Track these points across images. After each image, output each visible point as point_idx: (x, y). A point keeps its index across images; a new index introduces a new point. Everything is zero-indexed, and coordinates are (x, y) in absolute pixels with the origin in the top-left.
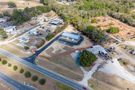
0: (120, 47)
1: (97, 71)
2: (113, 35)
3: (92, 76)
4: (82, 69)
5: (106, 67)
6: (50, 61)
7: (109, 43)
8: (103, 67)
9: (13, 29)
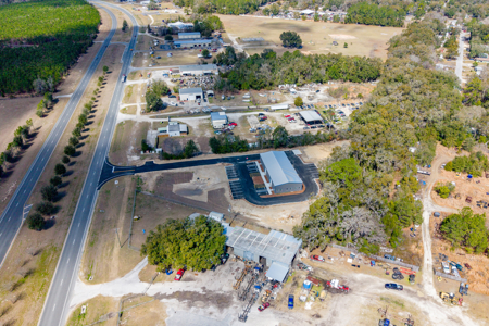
0: (381, 304)
1: (159, 297)
2: (447, 253)
3: (124, 297)
4: (141, 264)
5: (197, 311)
6: (129, 199)
7: (359, 263)
8: (190, 306)
9: (198, 97)
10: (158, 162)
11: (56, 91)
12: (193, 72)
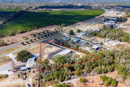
9: (83, 35)
10: (53, 43)
11: (65, 27)
12: (93, 30)
